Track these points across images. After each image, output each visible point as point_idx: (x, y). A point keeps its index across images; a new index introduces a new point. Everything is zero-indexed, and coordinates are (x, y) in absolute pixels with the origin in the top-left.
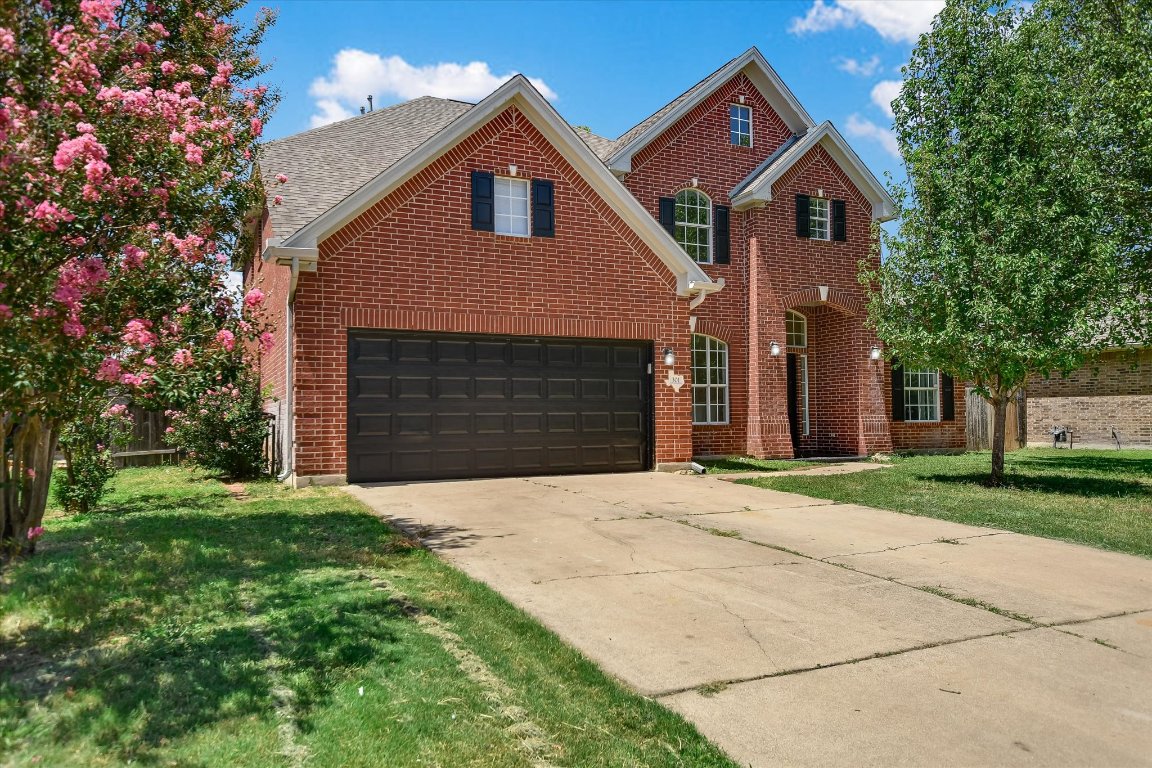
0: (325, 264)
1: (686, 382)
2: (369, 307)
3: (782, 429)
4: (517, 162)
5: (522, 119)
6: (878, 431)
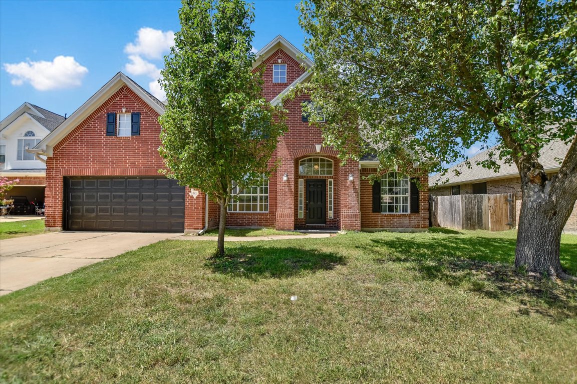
0: (55, 154)
1: (199, 194)
2: (69, 168)
3: (289, 216)
4: (126, 107)
5: (128, 89)
6: (352, 218)
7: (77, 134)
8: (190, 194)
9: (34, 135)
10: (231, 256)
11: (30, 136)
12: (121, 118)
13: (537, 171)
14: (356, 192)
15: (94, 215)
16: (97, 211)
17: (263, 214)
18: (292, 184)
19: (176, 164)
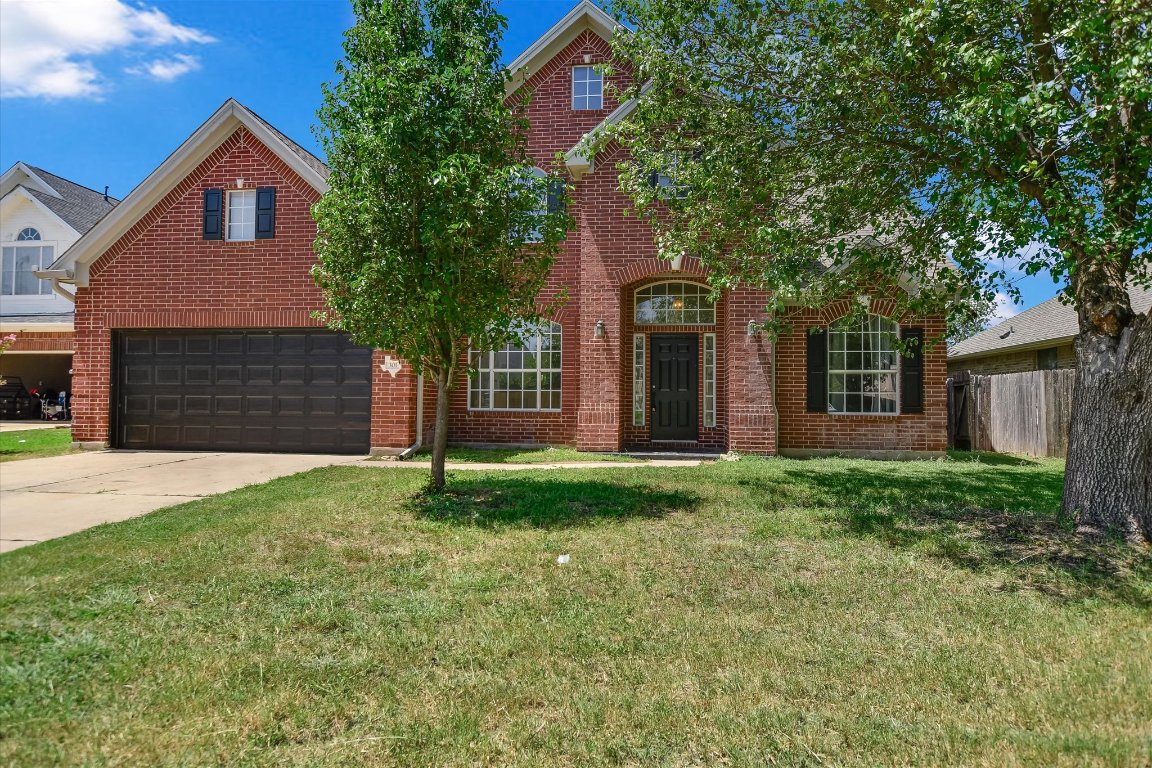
0: (94, 280)
1: (403, 367)
2: (124, 311)
3: (608, 418)
4: (244, 175)
5: (249, 136)
6: (755, 424)
7: (140, 237)
8: (383, 368)
9: (38, 238)
10: (458, 493)
11: (30, 239)
12: (234, 200)
13: (1109, 307)
14: (764, 364)
15: (176, 413)
16: (182, 405)
17: (548, 415)
18: (616, 343)
19: (346, 301)
